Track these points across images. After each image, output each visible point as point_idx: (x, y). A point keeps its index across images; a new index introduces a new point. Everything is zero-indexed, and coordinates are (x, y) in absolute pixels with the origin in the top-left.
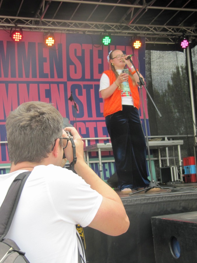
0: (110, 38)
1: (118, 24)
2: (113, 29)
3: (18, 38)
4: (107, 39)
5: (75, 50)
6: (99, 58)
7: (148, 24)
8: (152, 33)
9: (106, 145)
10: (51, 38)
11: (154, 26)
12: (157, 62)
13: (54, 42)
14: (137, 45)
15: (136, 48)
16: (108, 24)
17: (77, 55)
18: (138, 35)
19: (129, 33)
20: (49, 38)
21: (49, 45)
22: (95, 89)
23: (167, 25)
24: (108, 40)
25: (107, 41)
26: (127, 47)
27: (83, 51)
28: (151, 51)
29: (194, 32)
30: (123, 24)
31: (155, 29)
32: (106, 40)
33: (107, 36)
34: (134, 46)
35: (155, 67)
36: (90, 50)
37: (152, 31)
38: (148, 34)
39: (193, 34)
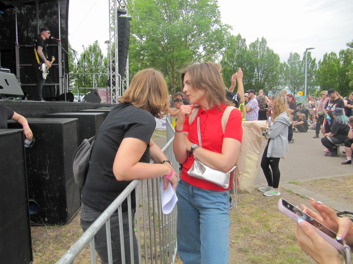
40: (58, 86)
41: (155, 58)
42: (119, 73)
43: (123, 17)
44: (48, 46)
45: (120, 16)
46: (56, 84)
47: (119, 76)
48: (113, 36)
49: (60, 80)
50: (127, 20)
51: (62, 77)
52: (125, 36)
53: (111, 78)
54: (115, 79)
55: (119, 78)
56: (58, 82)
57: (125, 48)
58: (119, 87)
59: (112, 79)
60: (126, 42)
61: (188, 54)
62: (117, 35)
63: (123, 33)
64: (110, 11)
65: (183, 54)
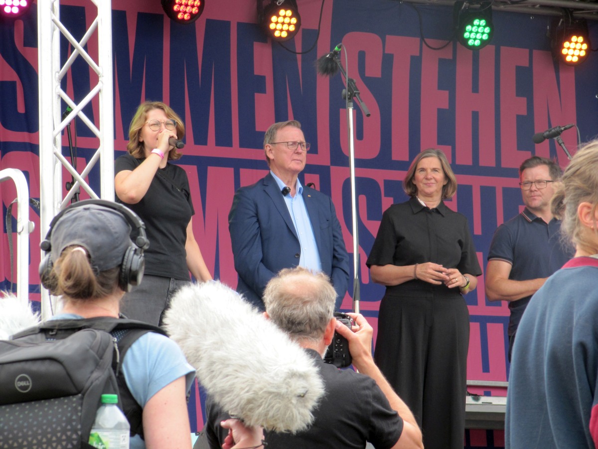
3: (188, 9)
4: (479, 26)
5: (362, 56)
6: (441, 87)
9: (480, 402)
10: (289, 13)
13: (297, 25)
14: (574, 49)
15: (568, 59)
17: (368, 74)
18: (578, 14)
19: (544, 6)
20: (282, 12)
21: (277, 34)
24: (480, 30)
25: (477, 32)
26: (535, 51)
27: (388, 61)
32: (474, 29)
33: (480, 15)
34: (565, 52)
36: (412, 57)
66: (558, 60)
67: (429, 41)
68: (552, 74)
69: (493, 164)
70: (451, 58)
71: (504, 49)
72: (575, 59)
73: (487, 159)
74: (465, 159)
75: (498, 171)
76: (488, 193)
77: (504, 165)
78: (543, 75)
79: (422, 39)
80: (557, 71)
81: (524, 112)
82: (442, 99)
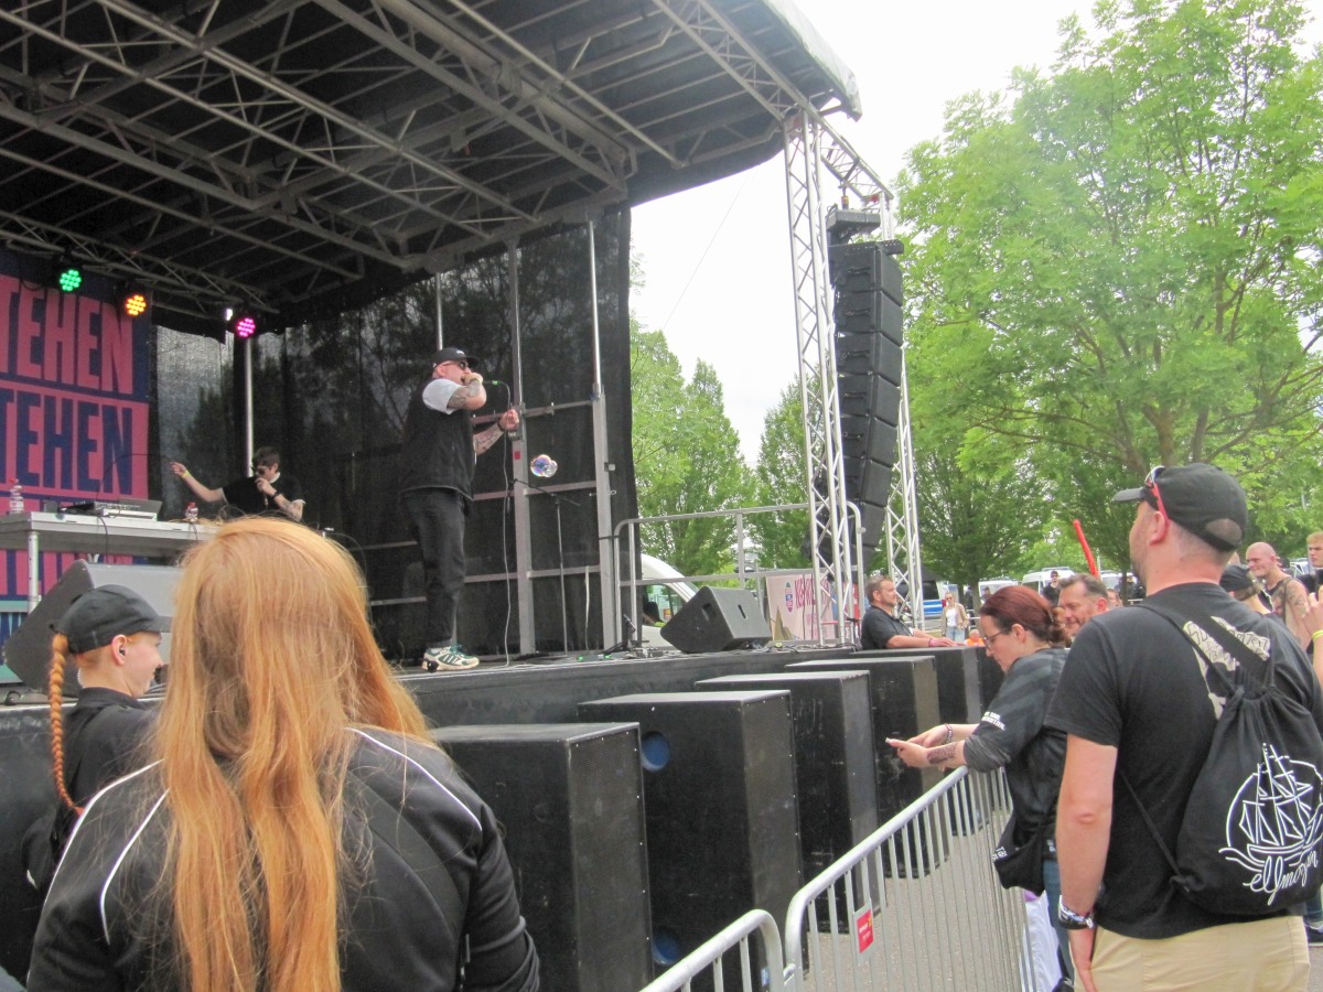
0: (81, 275)
1: (94, 241)
2: (81, 251)
4: (72, 275)
6: (35, 319)
7: (163, 257)
8: (175, 282)
11: (178, 266)
12: (171, 358)
14: (136, 305)
15: (131, 312)
16: (69, 234)
18: (139, 281)
19: (116, 271)
22: (19, 402)
23: (206, 270)
24: (74, 279)
25: (70, 280)
26: (105, 305)
28: (160, 327)
29: (262, 299)
30: (106, 245)
31: (179, 273)
32: (69, 277)
33: (75, 268)
34: (128, 306)
35: (167, 370)
37: (172, 276)
38: (161, 283)
39: (264, 307)
40: (595, 577)
41: (1064, 404)
42: (850, 497)
43: (861, 245)
44: (552, 412)
45: (850, 242)
46: (587, 570)
47: (850, 511)
48: (811, 336)
49: (604, 546)
50: (878, 253)
51: (612, 538)
52: (873, 327)
53: (815, 522)
54: (830, 528)
55: (852, 522)
56: (596, 561)
57: (876, 379)
58: (854, 561)
59: (820, 530)
60: (881, 350)
61: (1224, 365)
62: (829, 328)
63: (864, 314)
64: (792, 227)
65: (1197, 370)
66: (121, 311)
67: (27, 283)
68: (115, 321)
69: (71, 382)
70: (42, 297)
71: (83, 300)
72: (136, 313)
73: (67, 379)
74: (51, 376)
75: (75, 388)
76: (67, 404)
77: (80, 384)
78: (109, 321)
79: (21, 281)
80: (119, 321)
81: (95, 347)
82: (35, 329)
